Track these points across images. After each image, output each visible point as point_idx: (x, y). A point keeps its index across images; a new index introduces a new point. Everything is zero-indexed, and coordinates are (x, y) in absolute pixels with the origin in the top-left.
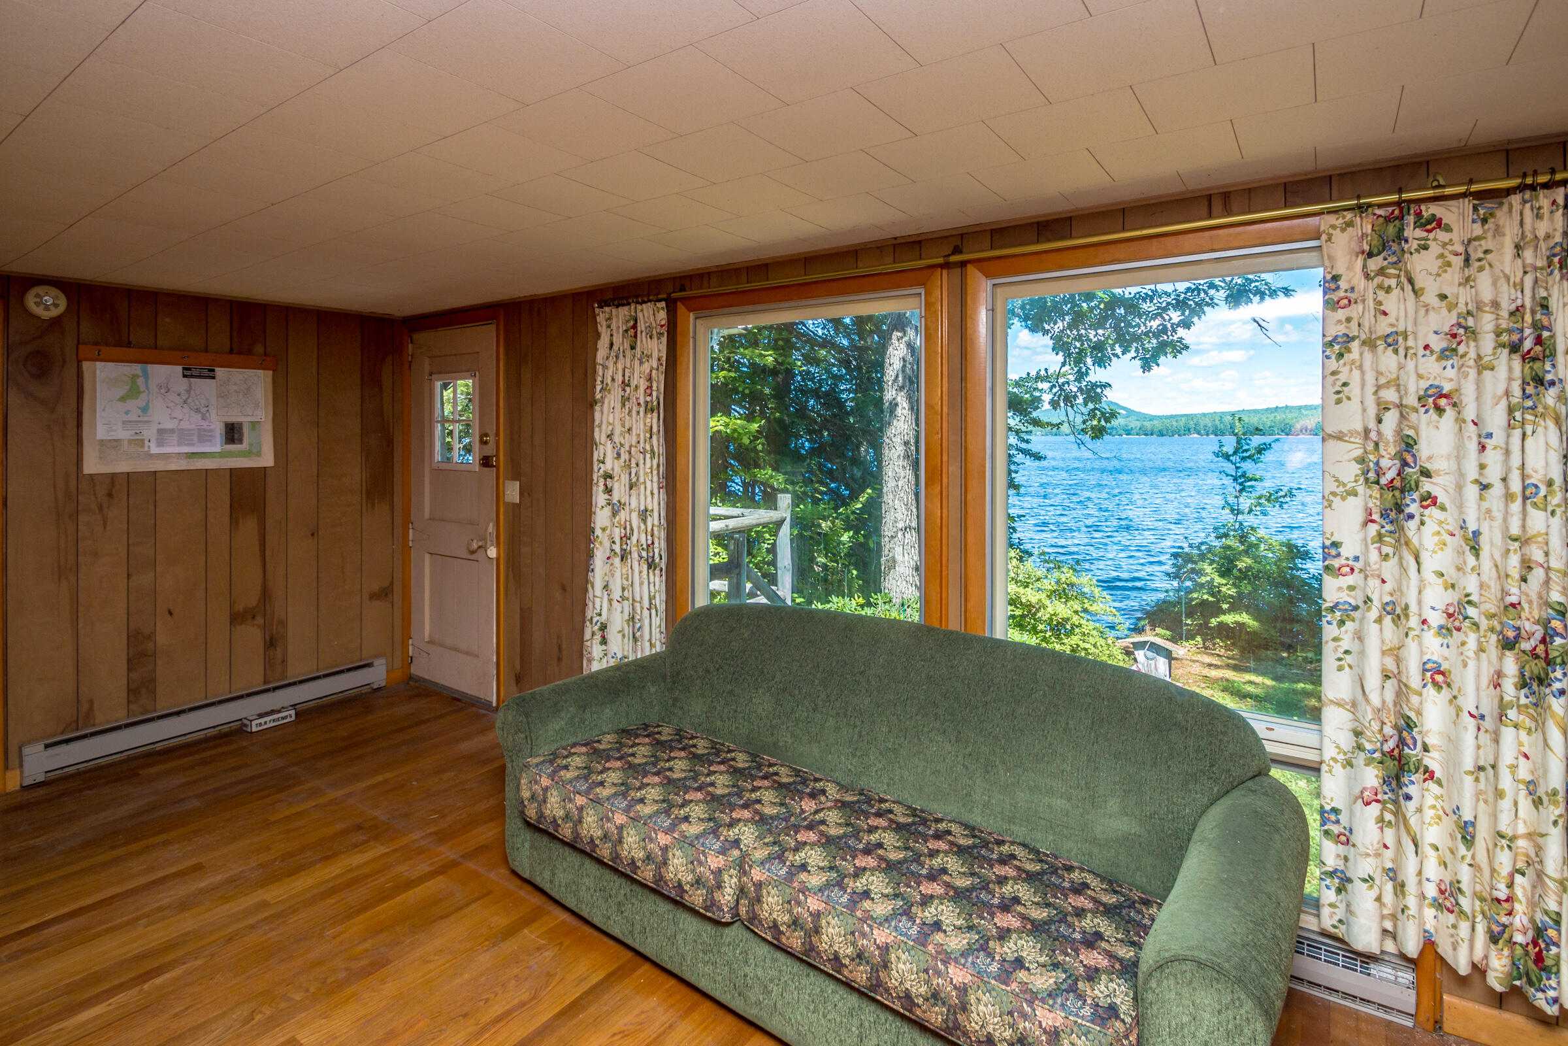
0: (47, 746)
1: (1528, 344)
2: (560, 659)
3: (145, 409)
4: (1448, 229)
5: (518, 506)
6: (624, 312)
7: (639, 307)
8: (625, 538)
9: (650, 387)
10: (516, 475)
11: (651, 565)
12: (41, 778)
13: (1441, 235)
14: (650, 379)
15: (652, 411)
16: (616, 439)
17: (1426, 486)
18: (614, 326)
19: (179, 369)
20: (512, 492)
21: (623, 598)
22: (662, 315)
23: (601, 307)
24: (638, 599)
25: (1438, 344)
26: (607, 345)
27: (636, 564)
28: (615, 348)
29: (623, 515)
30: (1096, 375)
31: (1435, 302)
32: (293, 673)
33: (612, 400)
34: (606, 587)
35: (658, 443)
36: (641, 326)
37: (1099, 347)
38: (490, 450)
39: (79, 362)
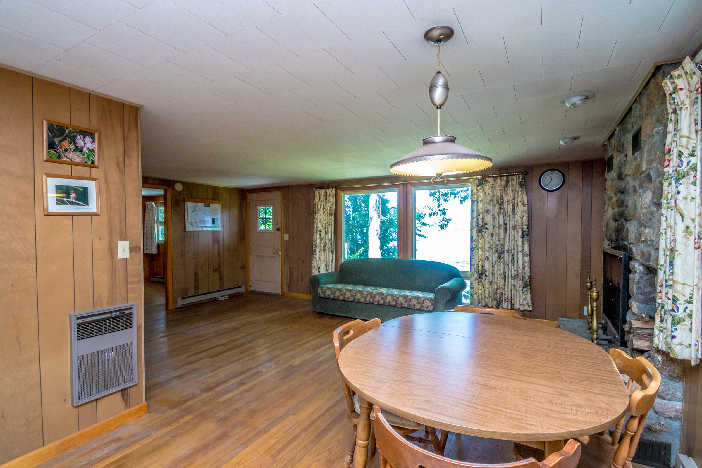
0: (182, 299)
1: (500, 202)
2: (302, 280)
3: (197, 215)
4: (490, 182)
5: (288, 241)
6: (323, 190)
7: (328, 190)
8: (325, 246)
9: (331, 209)
10: (288, 232)
11: (332, 252)
12: (180, 306)
13: (488, 183)
14: (330, 207)
15: (331, 215)
16: (322, 222)
17: (486, 226)
18: (320, 194)
19: (202, 204)
20: (286, 237)
21: (324, 261)
22: (334, 192)
23: (316, 189)
24: (328, 260)
25: (488, 202)
26: (318, 199)
27: (327, 252)
28: (321, 199)
29: (324, 241)
30: (444, 205)
31: (488, 195)
32: (226, 287)
33: (320, 212)
34: (319, 258)
35: (333, 222)
36: (328, 194)
37: (446, 195)
38: (278, 226)
39: (184, 202)
